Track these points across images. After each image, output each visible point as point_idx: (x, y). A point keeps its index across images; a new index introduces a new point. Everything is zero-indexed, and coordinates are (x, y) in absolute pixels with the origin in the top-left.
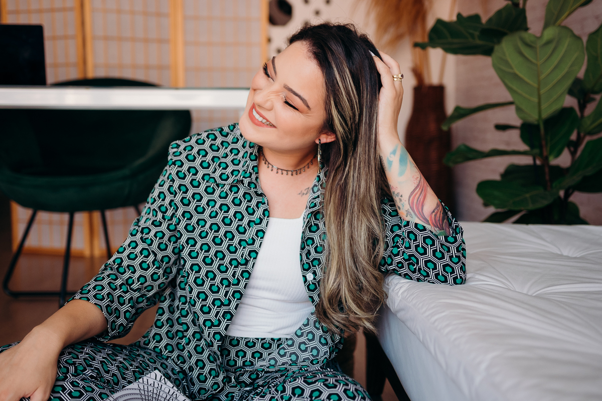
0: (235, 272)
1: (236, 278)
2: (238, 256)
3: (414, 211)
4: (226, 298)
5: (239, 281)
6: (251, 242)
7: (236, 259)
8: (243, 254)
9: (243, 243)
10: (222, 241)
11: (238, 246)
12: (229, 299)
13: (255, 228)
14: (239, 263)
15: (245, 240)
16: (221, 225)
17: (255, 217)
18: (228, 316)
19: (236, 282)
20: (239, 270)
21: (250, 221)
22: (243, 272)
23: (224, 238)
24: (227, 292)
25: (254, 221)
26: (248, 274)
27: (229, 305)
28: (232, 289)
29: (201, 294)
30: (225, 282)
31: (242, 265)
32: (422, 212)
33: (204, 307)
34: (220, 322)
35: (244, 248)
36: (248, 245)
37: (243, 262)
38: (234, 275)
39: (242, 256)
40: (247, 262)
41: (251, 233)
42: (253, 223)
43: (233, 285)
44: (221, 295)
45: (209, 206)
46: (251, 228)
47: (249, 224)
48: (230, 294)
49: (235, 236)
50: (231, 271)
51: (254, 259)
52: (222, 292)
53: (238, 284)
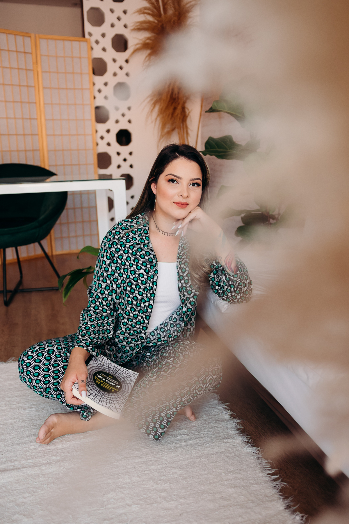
0: (147, 295)
1: (148, 298)
2: (147, 286)
3: (227, 266)
4: (142, 319)
5: (150, 299)
6: (152, 277)
7: (147, 288)
8: (150, 284)
9: (149, 278)
10: (138, 279)
11: (147, 281)
12: (146, 309)
13: (154, 269)
14: (148, 290)
15: (150, 277)
16: (136, 270)
17: (150, 274)
18: (148, 317)
19: (148, 300)
20: (149, 294)
21: (151, 266)
22: (151, 294)
23: (138, 277)
24: (145, 306)
25: (153, 266)
26: (153, 294)
27: (147, 312)
28: (147, 304)
29: (132, 309)
30: (143, 301)
31: (150, 290)
32: (231, 267)
33: (135, 315)
34: (144, 321)
35: (150, 281)
36: (152, 279)
37: (150, 288)
38: (147, 297)
39: (149, 286)
40: (152, 288)
41: (152, 272)
42: (153, 267)
43: (147, 302)
44: (142, 307)
45: (127, 260)
46: (152, 270)
47: (150, 268)
48: (146, 306)
49: (144, 275)
50: (145, 295)
51: (153, 297)
52: (142, 306)
53: (150, 301)
